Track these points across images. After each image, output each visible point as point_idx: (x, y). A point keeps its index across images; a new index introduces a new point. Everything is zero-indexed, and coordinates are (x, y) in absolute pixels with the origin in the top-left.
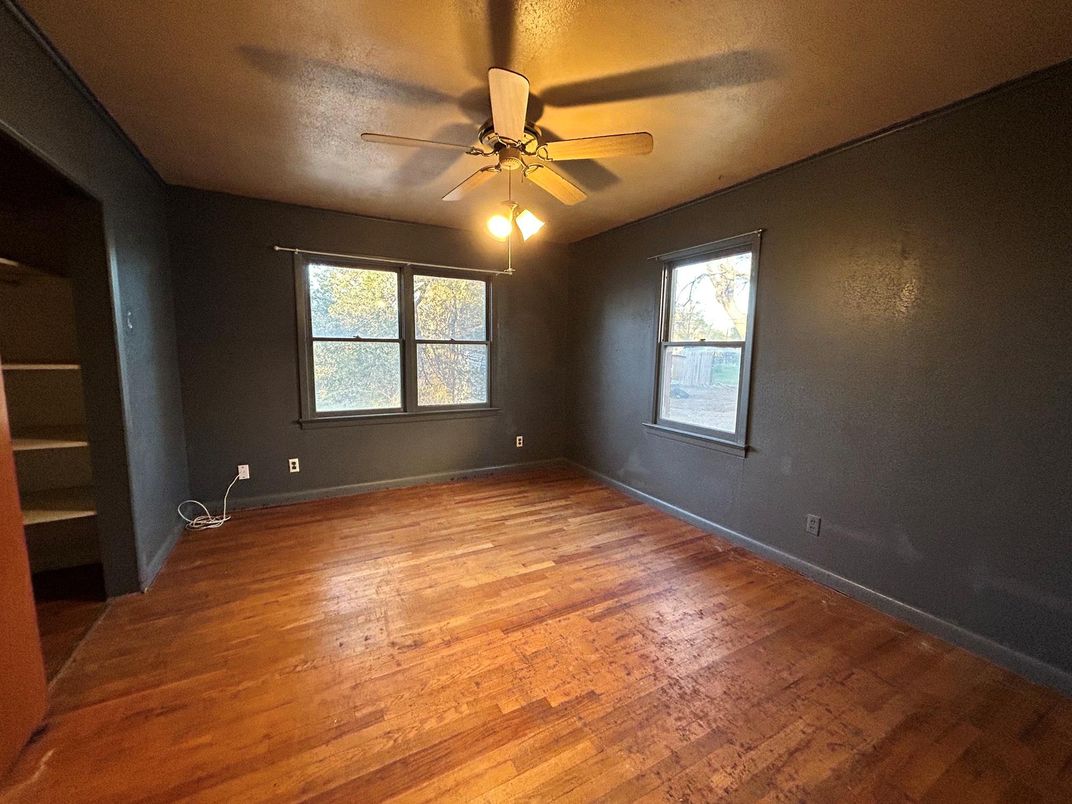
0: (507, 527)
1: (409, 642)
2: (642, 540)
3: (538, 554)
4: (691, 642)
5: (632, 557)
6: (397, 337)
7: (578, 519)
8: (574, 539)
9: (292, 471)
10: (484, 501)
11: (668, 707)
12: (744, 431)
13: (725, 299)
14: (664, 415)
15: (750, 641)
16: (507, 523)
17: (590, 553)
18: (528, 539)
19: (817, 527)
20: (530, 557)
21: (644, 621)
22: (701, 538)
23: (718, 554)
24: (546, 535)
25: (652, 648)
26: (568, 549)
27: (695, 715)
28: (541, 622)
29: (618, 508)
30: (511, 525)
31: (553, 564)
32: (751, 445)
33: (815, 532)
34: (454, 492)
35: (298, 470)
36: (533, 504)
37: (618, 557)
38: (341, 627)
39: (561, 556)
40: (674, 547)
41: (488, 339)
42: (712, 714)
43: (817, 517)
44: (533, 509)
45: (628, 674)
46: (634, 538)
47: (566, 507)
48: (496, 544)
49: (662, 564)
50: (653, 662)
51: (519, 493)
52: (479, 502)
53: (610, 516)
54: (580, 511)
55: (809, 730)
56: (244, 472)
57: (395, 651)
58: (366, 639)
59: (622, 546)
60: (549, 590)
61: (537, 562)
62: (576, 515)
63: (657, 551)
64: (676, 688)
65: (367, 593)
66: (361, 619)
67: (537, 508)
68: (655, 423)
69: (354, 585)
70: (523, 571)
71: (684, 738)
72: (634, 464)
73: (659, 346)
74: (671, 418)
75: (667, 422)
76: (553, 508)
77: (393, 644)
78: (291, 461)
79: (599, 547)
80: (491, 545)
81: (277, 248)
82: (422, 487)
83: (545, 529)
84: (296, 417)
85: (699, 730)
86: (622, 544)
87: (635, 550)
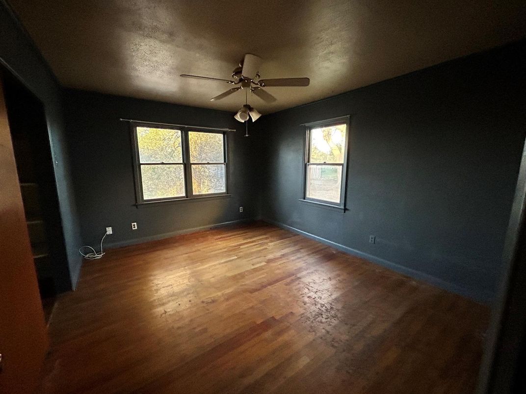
0: (242, 248)
1: (210, 301)
2: (301, 250)
3: (258, 260)
4: (328, 290)
5: (299, 258)
6: (182, 162)
7: (273, 243)
8: (272, 252)
9: (133, 229)
10: (228, 238)
11: (322, 315)
12: (343, 202)
13: (327, 138)
14: (308, 196)
15: (350, 287)
16: (241, 247)
17: (281, 258)
18: (252, 253)
19: (374, 241)
20: (255, 261)
21: (308, 284)
22: (326, 248)
23: (334, 254)
24: (260, 251)
25: (312, 293)
26: (271, 256)
27: (333, 316)
28: (265, 287)
29: (289, 237)
30: (243, 248)
31: (266, 263)
32: (347, 207)
33: (373, 242)
34: (213, 234)
35: (136, 228)
36: (251, 238)
37: (292, 258)
38: (177, 297)
39: (268, 260)
40: (315, 252)
41: (225, 162)
42: (339, 315)
43: (373, 237)
44: (251, 240)
45: (305, 304)
46: (297, 250)
47: (266, 238)
48: (238, 257)
49: (311, 260)
50: (314, 299)
51: (244, 233)
52: (226, 238)
53: (286, 241)
54: (273, 239)
55: (374, 317)
56: (109, 231)
57: (204, 305)
58: (190, 301)
59: (294, 253)
60: (266, 274)
61: (258, 263)
62: (272, 242)
63: (309, 255)
64: (324, 307)
65: (184, 282)
66: (185, 293)
67: (253, 240)
68: (305, 199)
69: (177, 279)
70: (253, 267)
71: (330, 325)
72: (295, 217)
73: (306, 165)
74: (311, 197)
75: (309, 199)
76: (260, 239)
77: (203, 302)
78: (133, 224)
79: (283, 255)
80: (236, 257)
81: (121, 120)
82: (197, 233)
83: (259, 249)
84: (134, 203)
85: (335, 321)
86: (293, 253)
87: (299, 255)
